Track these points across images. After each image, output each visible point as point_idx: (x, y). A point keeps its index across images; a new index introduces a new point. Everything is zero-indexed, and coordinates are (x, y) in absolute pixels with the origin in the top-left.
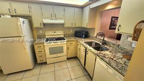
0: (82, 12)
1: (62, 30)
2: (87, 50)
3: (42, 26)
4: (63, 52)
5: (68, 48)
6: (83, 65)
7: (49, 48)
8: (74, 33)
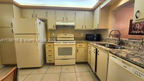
0: (93, 14)
1: (73, 33)
2: (98, 50)
3: (55, 28)
4: (71, 54)
5: (77, 51)
6: (94, 70)
7: (58, 48)
8: (85, 36)
